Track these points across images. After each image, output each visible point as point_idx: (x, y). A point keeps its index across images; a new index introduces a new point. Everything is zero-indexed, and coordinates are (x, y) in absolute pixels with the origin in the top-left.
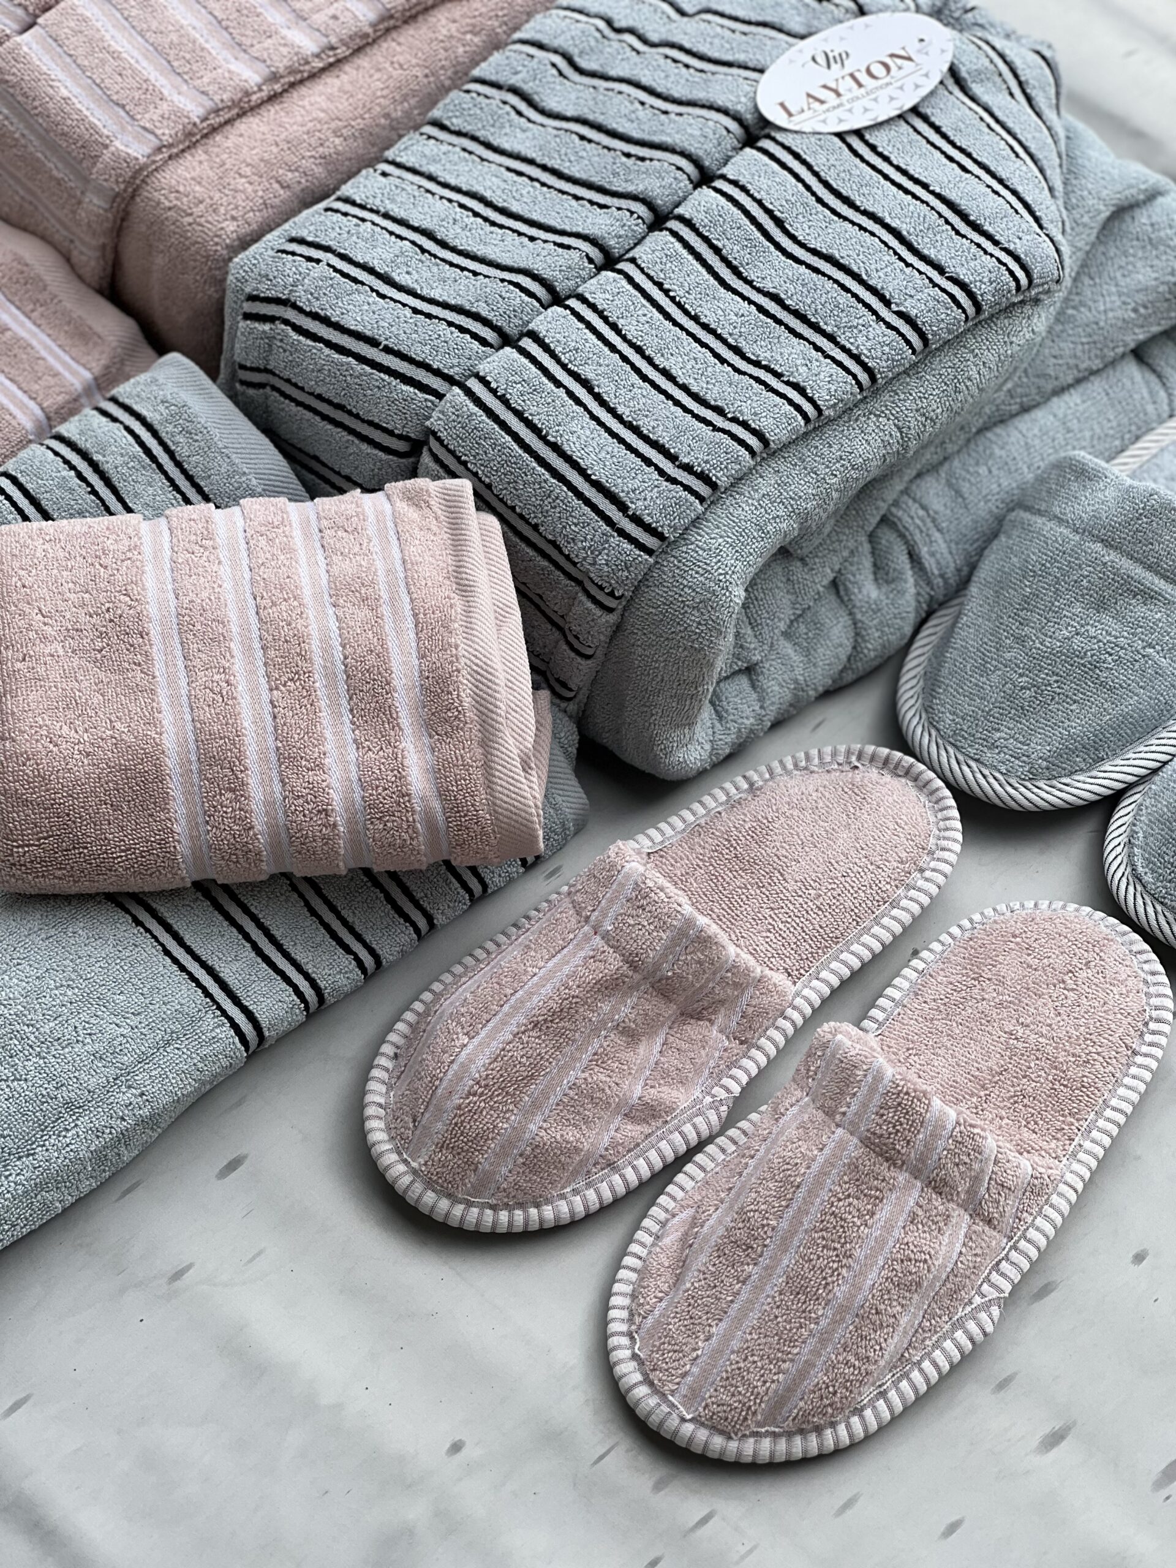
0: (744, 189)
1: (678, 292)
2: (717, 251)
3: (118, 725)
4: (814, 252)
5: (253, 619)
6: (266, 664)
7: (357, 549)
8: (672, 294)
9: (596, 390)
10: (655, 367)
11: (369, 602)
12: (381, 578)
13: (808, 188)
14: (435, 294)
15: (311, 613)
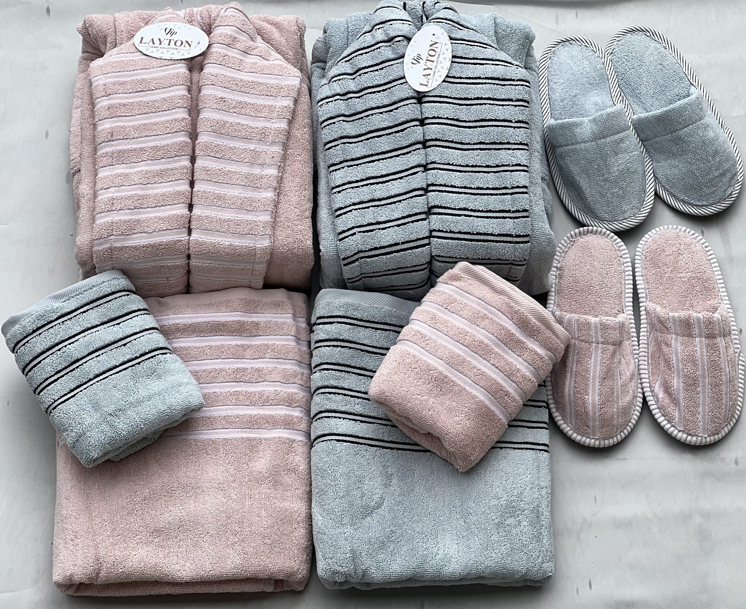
0: (438, 118)
1: (455, 162)
2: (452, 142)
3: (466, 405)
4: (475, 121)
5: (464, 347)
6: (481, 357)
7: (462, 306)
8: (454, 164)
9: (470, 209)
10: (474, 189)
11: (484, 317)
12: (479, 308)
13: (453, 103)
14: (397, 216)
15: (474, 333)
